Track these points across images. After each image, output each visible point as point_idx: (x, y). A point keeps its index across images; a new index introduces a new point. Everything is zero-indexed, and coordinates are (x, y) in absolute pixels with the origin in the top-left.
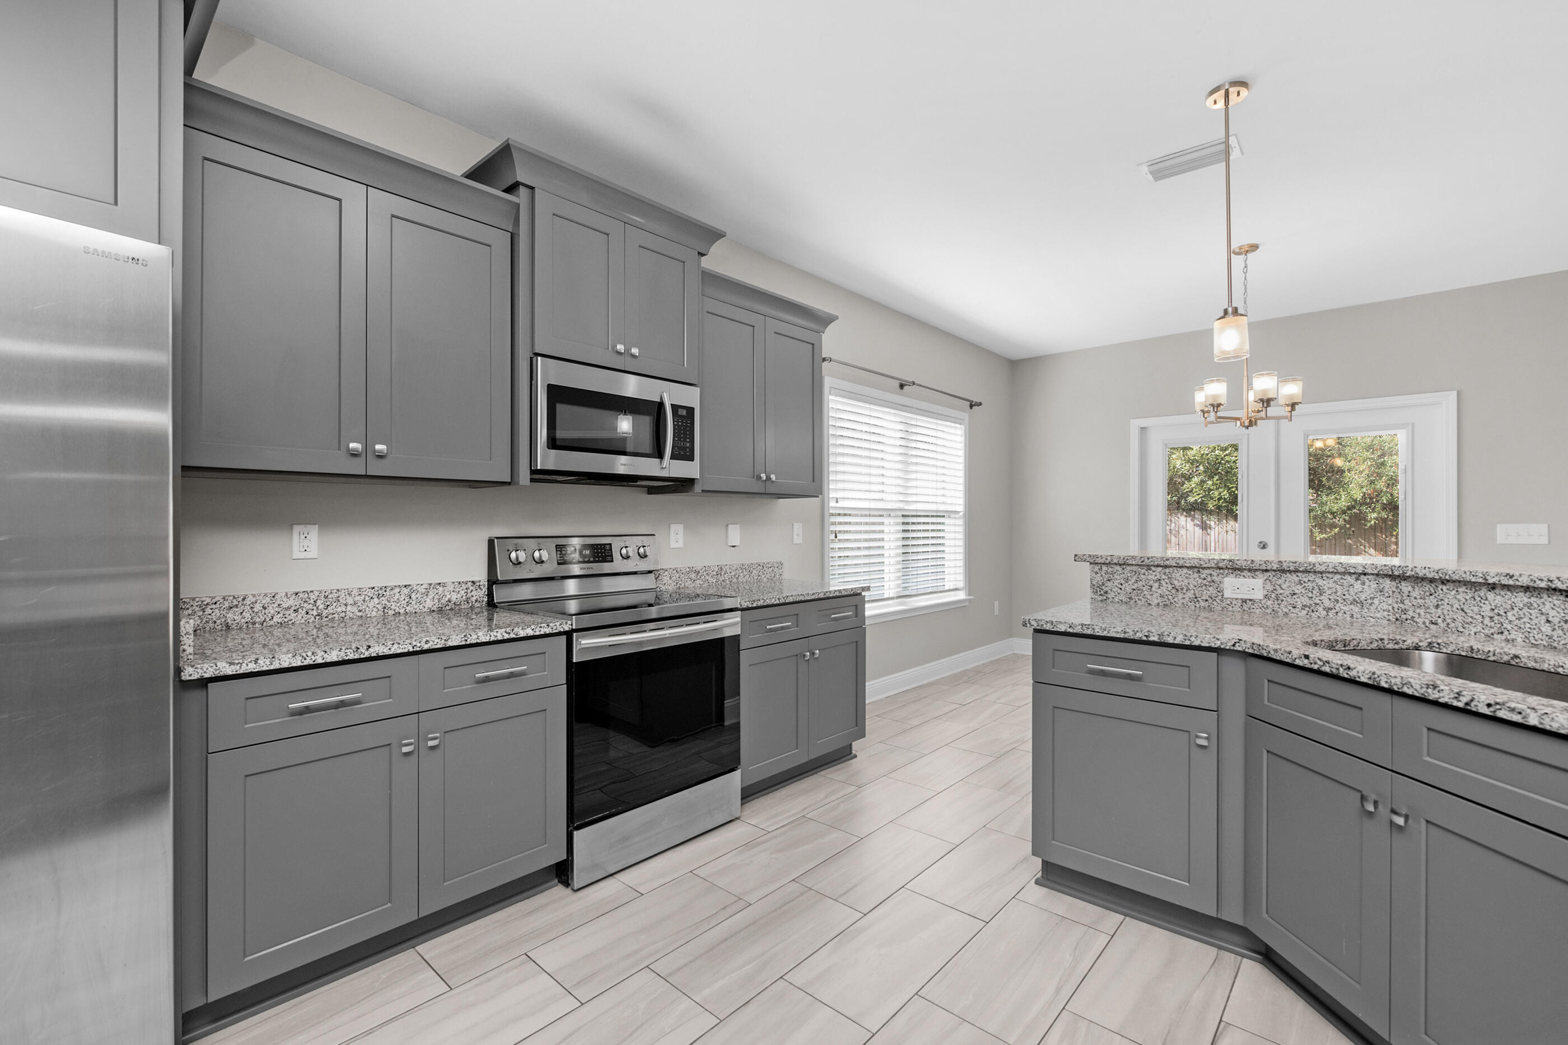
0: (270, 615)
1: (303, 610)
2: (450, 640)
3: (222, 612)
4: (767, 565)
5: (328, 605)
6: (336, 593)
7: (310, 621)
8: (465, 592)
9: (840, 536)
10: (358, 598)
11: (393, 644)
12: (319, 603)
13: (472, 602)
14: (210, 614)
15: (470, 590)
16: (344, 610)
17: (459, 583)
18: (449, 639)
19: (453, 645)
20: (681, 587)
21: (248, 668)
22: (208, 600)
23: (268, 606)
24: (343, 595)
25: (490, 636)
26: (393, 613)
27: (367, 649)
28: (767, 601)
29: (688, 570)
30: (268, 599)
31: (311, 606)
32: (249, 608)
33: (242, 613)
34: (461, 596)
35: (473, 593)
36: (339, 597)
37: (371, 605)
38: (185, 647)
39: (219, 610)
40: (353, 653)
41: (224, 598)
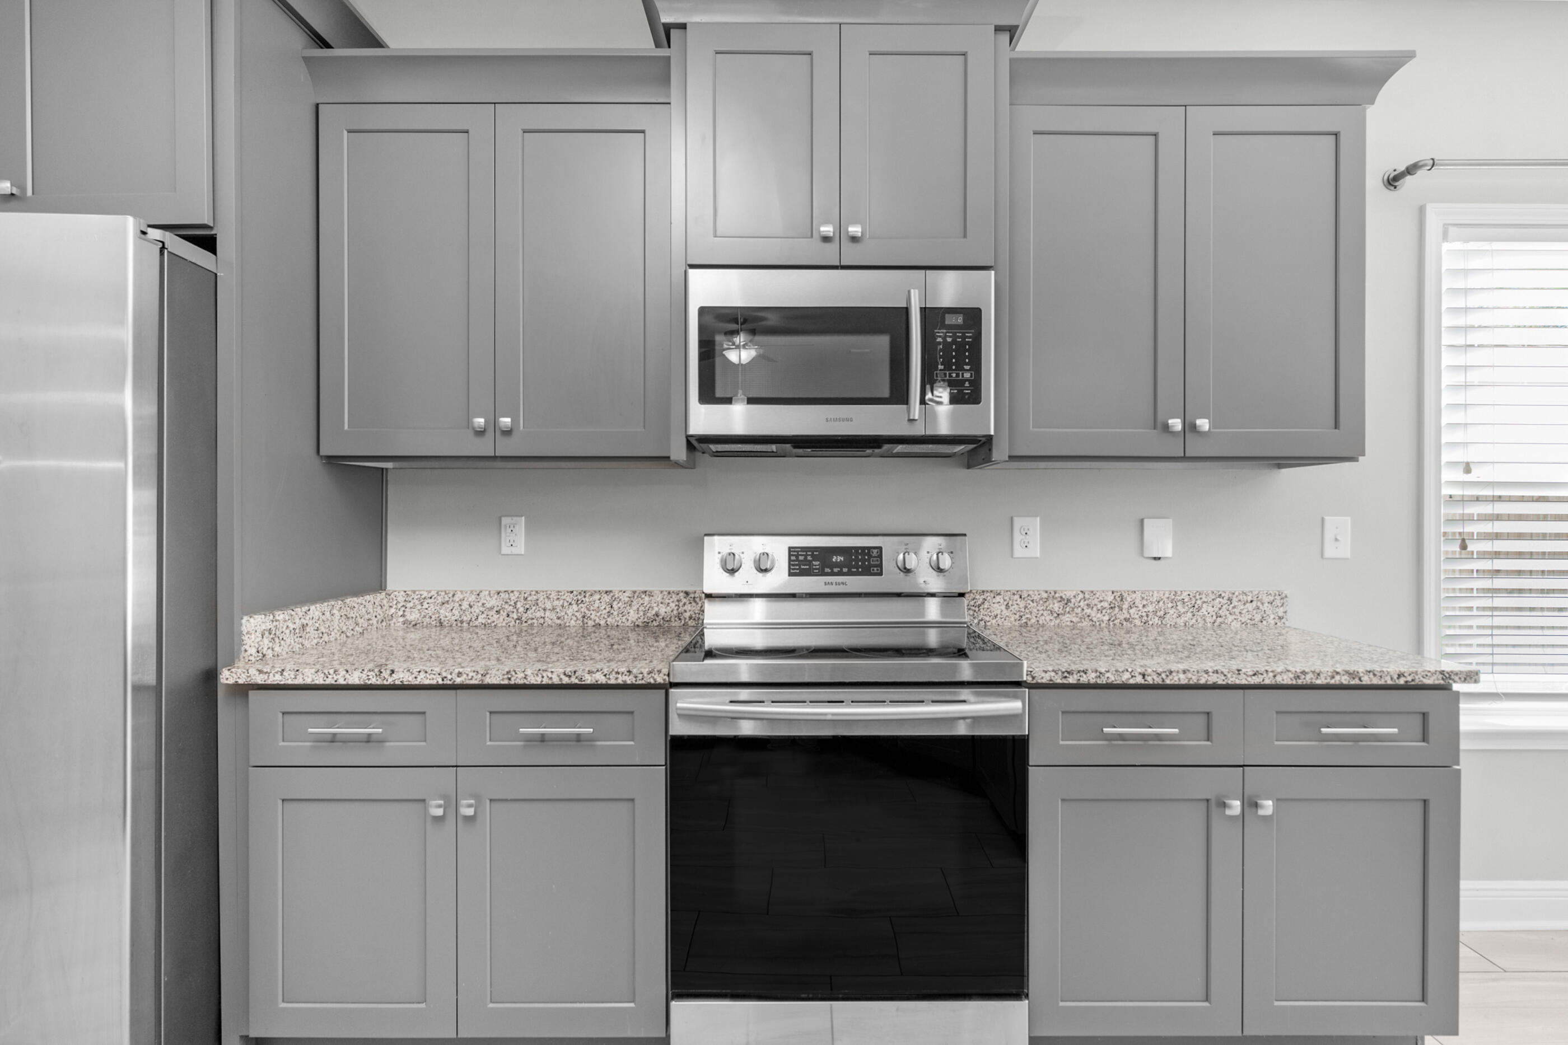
0: (475, 614)
1: (504, 612)
2: (488, 676)
3: (436, 607)
4: (1241, 597)
5: (527, 609)
6: (535, 595)
7: (511, 625)
8: (676, 605)
9: (1473, 547)
10: (556, 603)
11: (420, 672)
12: (519, 605)
13: (685, 619)
14: (427, 609)
15: (682, 603)
16: (543, 616)
17: (669, 593)
18: (487, 673)
19: (493, 683)
20: (1029, 623)
21: (275, 679)
22: (425, 594)
23: (474, 605)
24: (542, 599)
25: (543, 677)
26: (593, 624)
27: (391, 674)
28: (1108, 675)
29: (1045, 595)
30: (474, 597)
31: (511, 607)
32: (458, 605)
33: (452, 610)
34: (671, 609)
35: (686, 606)
36: (538, 600)
37: (570, 612)
38: (247, 647)
39: (434, 605)
40: (375, 677)
41: (437, 593)
